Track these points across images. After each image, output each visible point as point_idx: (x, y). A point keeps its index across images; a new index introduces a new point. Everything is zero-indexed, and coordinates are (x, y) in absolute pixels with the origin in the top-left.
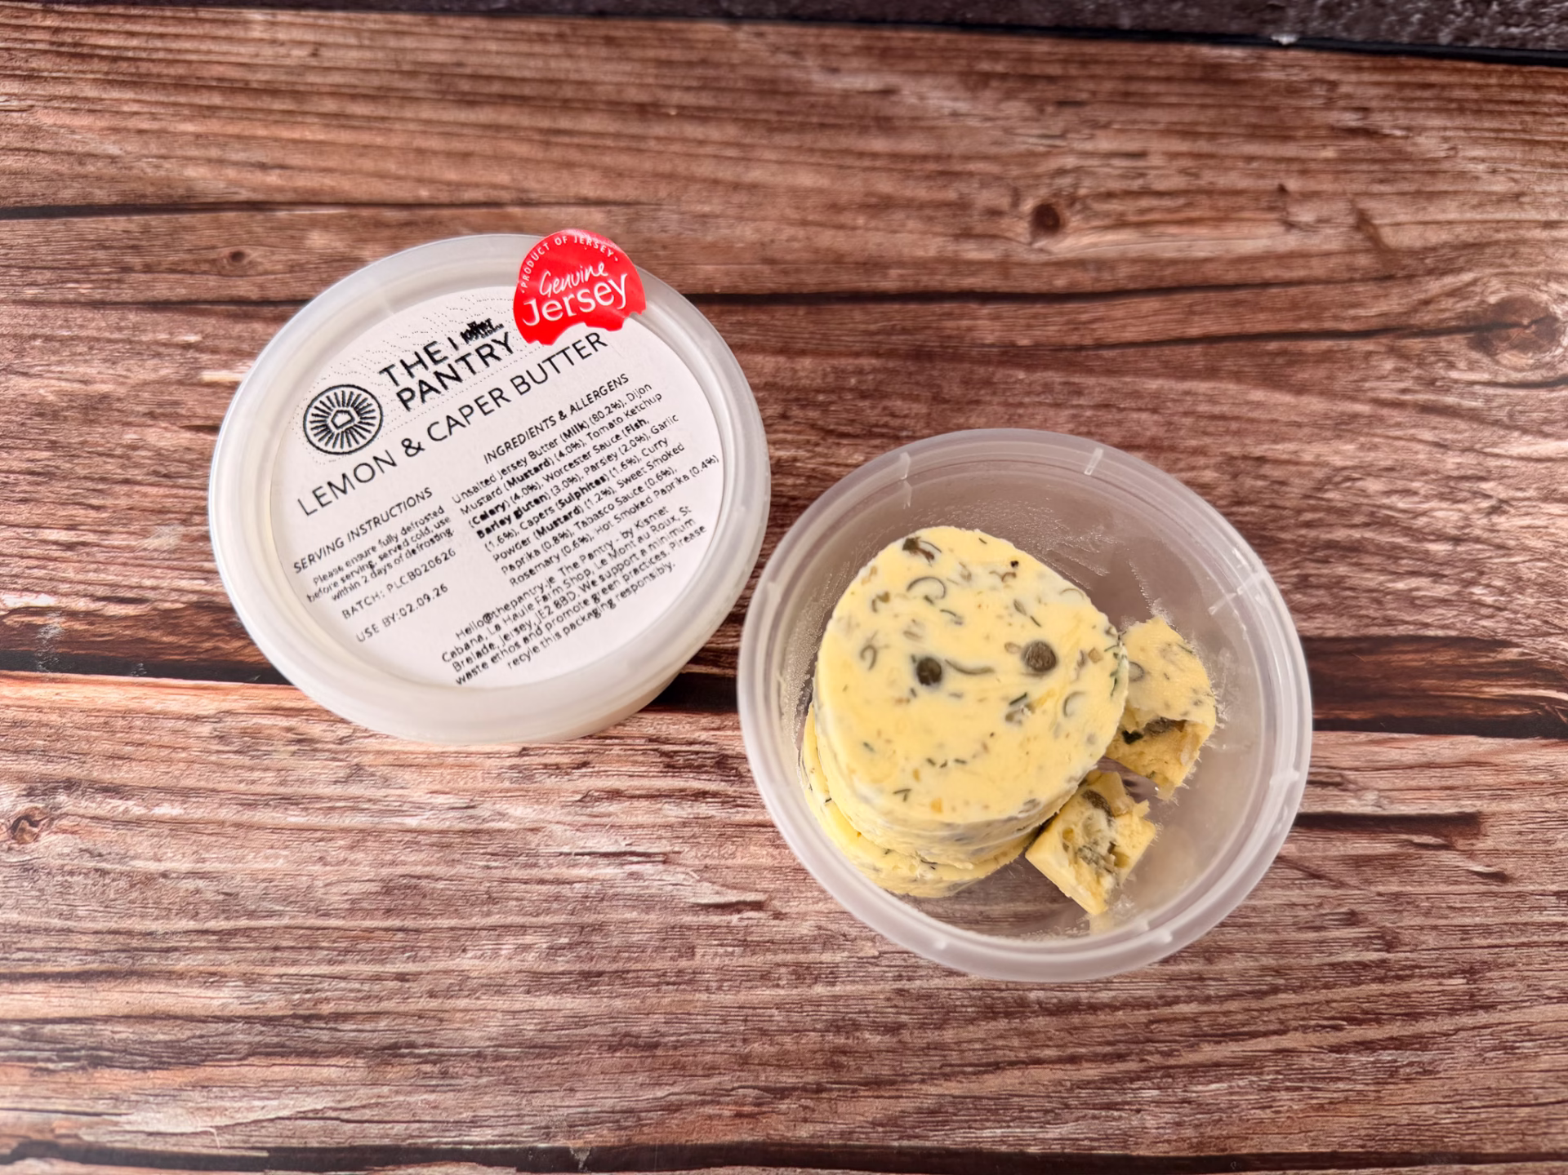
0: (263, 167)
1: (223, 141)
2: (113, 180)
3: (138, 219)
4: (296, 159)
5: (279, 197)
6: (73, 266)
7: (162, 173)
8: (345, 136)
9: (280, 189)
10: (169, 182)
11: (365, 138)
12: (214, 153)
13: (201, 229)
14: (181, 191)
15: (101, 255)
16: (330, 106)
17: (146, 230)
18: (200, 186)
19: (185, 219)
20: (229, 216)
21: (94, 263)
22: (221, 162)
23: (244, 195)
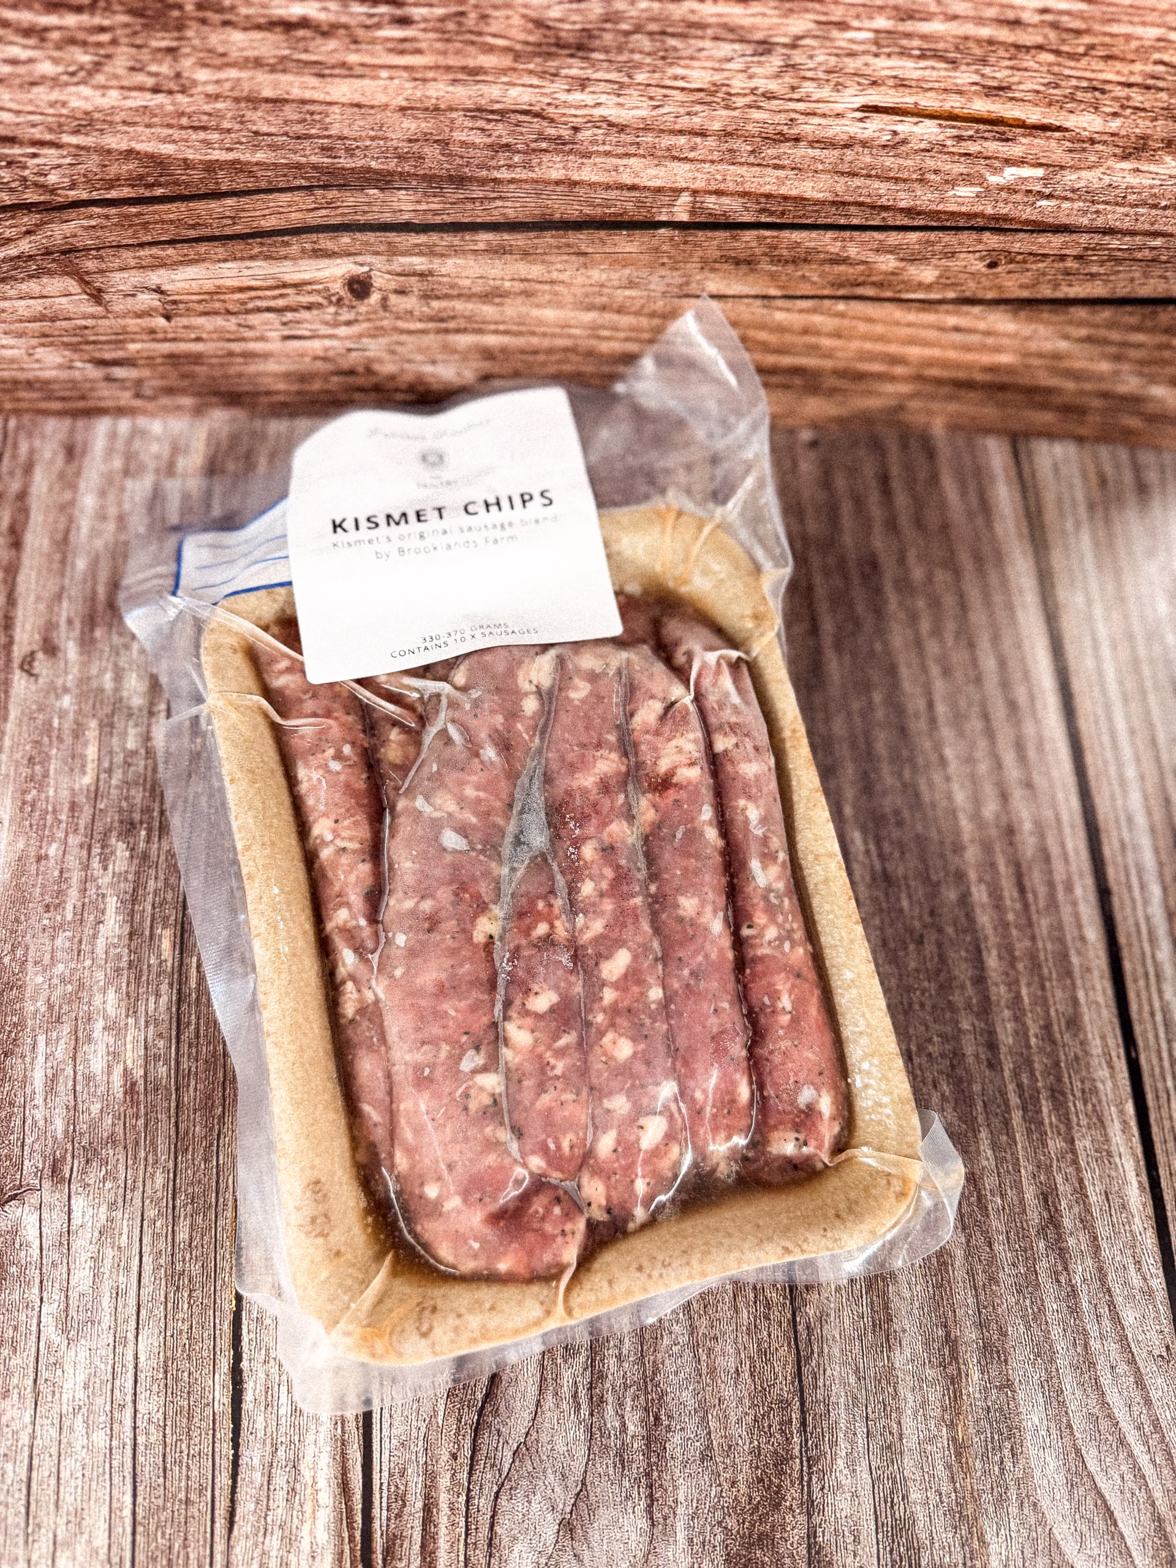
0: (957, 329)
3: (1059, 294)
4: (932, 334)
5: (950, 307)
6: (1118, 261)
8: (893, 349)
9: (947, 312)
14: (1023, 314)
15: (1094, 269)
17: (1056, 286)
18: (1008, 316)
19: (1025, 294)
20: (990, 295)
23: (977, 310)
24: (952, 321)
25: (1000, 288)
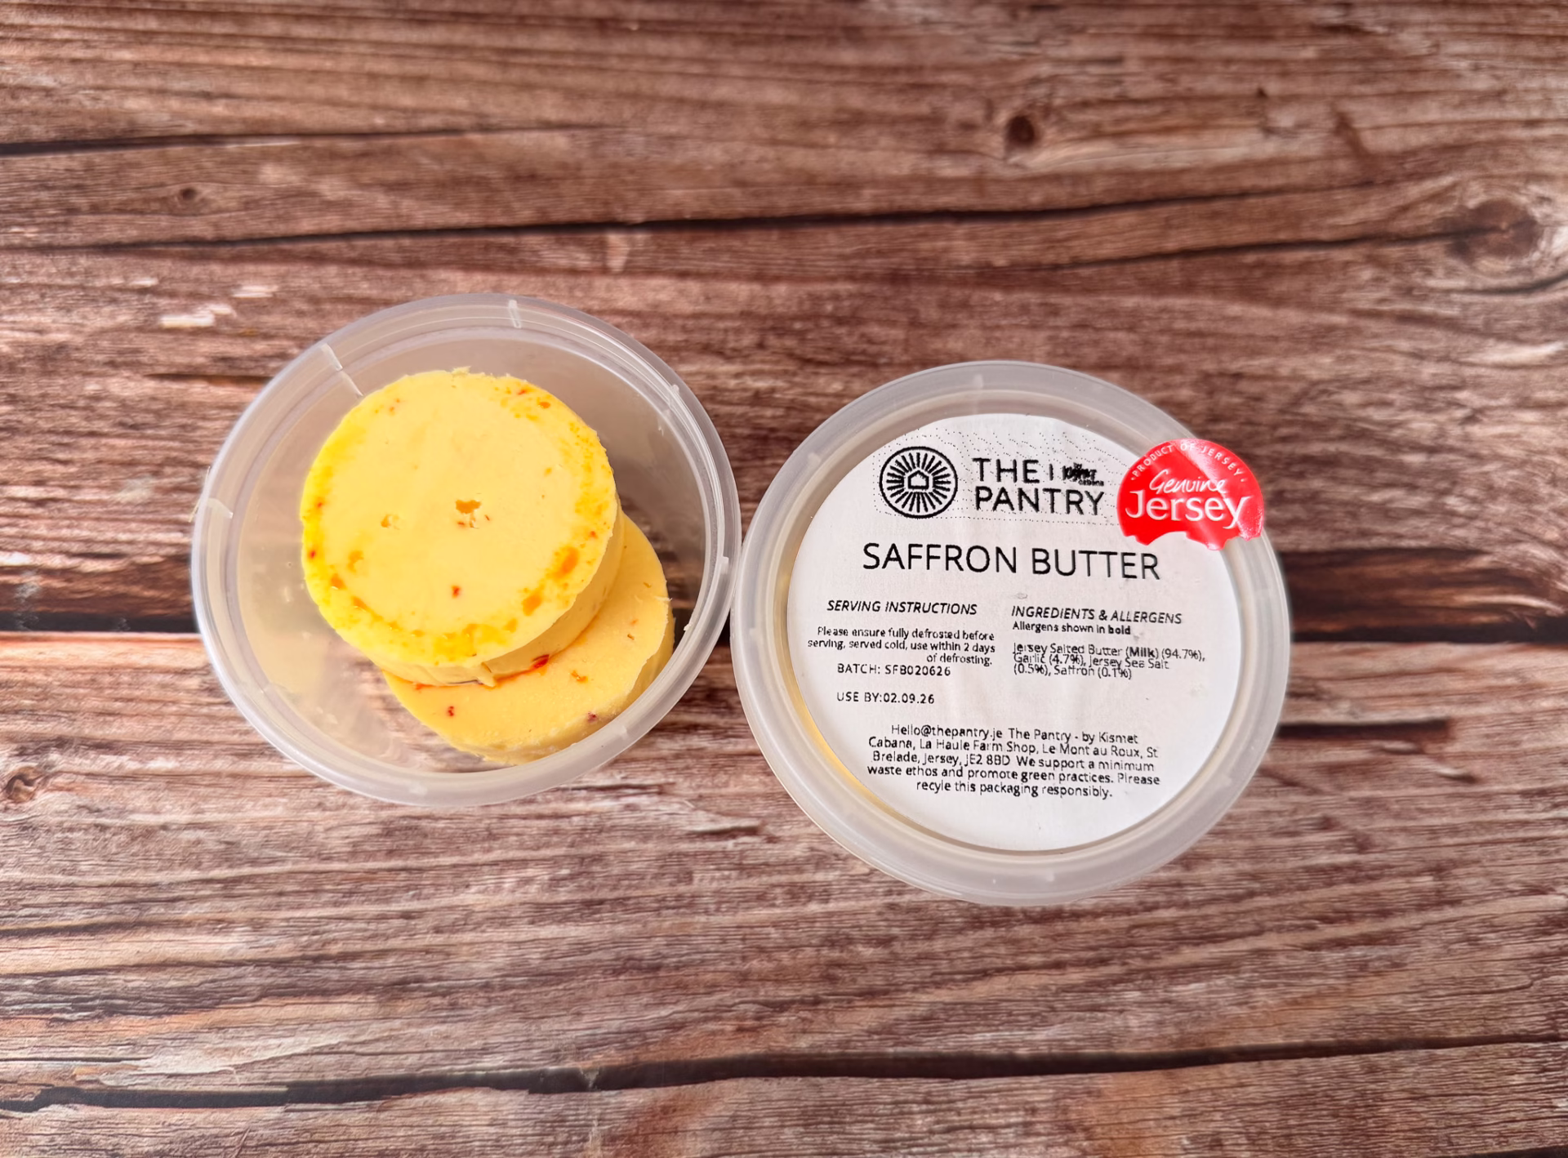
0: (208, 96)
1: (163, 69)
2: (49, 114)
3: (82, 156)
4: (242, 87)
5: (227, 129)
7: (101, 106)
8: (292, 61)
9: (228, 120)
10: (109, 116)
11: (314, 62)
12: (154, 82)
13: (147, 165)
14: (123, 125)
15: (44, 195)
16: (274, 28)
17: (89, 168)
18: (142, 119)
19: (130, 155)
20: (176, 151)
21: (38, 205)
22: (162, 92)
23: (190, 127)
24: (219, 109)
25: (167, 162)
